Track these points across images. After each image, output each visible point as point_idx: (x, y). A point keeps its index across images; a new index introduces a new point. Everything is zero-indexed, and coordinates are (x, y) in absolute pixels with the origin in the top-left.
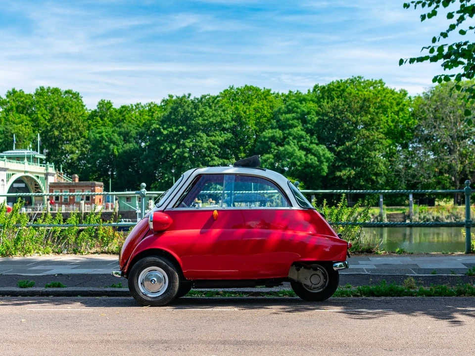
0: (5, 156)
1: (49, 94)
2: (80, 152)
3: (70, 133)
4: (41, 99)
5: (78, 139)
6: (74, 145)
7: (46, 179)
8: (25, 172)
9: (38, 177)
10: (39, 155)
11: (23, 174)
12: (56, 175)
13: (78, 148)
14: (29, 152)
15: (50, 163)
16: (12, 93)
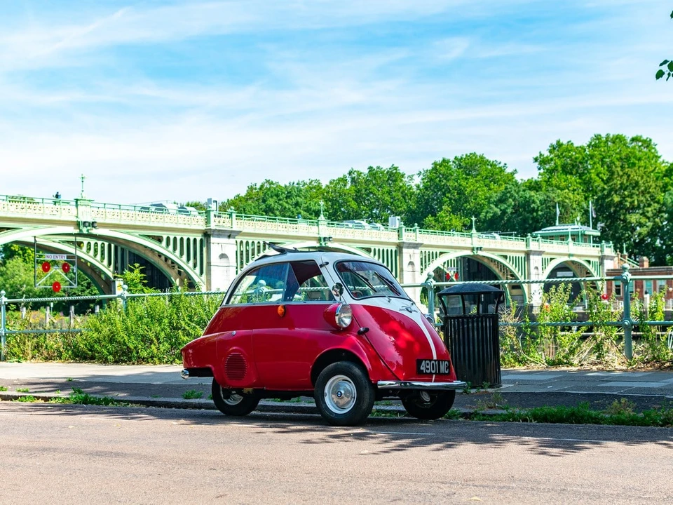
0: (539, 235)
1: (609, 143)
2: (652, 224)
3: (635, 197)
4: (596, 153)
5: (649, 205)
6: (643, 214)
7: (601, 264)
8: (570, 255)
9: (589, 262)
10: (590, 231)
11: (566, 259)
12: (616, 259)
13: (648, 218)
14: (577, 227)
15: (607, 241)
16: (557, 147)
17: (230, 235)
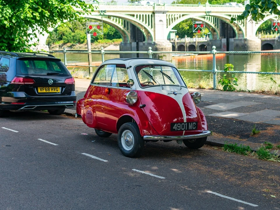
17: (164, 12)
